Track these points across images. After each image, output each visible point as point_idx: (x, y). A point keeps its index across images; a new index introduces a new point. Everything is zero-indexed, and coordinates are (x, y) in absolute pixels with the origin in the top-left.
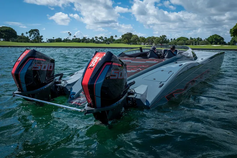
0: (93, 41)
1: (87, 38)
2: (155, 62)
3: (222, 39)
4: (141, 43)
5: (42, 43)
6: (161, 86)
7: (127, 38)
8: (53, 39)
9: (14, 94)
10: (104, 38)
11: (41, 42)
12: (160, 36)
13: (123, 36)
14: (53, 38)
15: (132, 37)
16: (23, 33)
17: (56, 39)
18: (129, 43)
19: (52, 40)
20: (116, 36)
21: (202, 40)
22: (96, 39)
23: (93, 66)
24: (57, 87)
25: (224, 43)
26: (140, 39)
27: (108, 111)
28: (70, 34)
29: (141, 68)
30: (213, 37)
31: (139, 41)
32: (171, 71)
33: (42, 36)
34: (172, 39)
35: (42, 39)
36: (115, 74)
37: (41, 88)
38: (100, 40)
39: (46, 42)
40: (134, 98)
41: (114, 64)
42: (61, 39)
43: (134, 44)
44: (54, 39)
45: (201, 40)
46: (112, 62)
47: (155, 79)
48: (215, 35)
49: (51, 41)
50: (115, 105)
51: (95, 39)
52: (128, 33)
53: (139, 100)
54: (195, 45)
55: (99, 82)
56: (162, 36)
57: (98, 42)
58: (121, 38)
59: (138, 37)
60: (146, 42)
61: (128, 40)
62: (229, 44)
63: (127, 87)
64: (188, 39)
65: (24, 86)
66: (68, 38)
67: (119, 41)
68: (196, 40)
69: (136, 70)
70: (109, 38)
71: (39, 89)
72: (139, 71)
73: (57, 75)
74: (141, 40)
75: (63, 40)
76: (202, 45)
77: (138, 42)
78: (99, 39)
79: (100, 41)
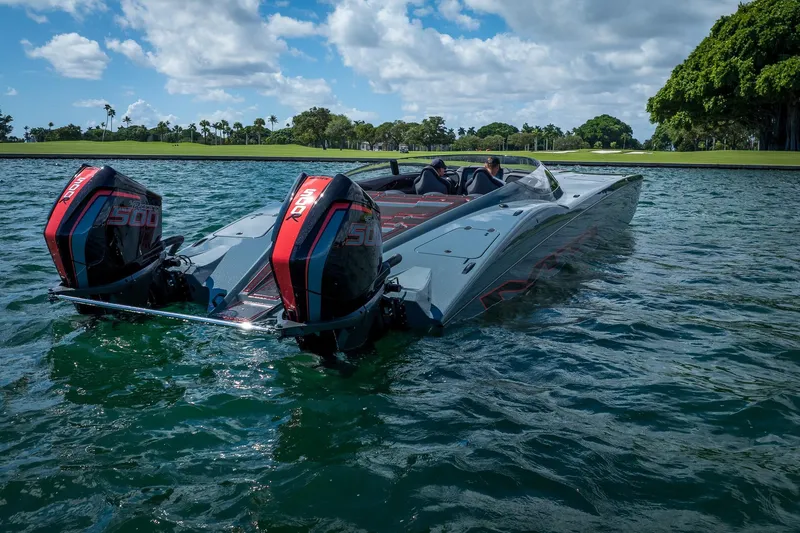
0: (191, 135)
1: (171, 127)
2: (443, 204)
3: (628, 130)
4: (360, 144)
5: (8, 142)
6: (467, 271)
7: (312, 126)
8: (47, 127)
9: (54, 294)
10: (231, 126)
11: (5, 140)
12: (425, 121)
13: (297, 120)
14: (51, 125)
15: (330, 124)
17: (62, 129)
18: (317, 142)
19: (46, 131)
20: (273, 119)
21: (561, 133)
22: (206, 130)
23: (300, 212)
24: (168, 275)
25: (633, 145)
26: (355, 130)
27: (338, 332)
28: (112, 113)
29: (405, 222)
30: (598, 125)
31: (353, 135)
32: (492, 230)
33: (8, 119)
34: (462, 131)
35: (8, 130)
36: (356, 234)
37: (129, 278)
38: (219, 133)
39: (23, 141)
40: (402, 300)
41: (353, 207)
42: (79, 128)
43: (334, 147)
44: (52, 128)
45: (559, 133)
46: (351, 202)
47: (448, 252)
48: (604, 116)
49: (41, 135)
50: (356, 314)
51: (199, 129)
52: (315, 109)
53: (414, 305)
54: (540, 149)
55: (319, 254)
56: (429, 120)
57: (211, 140)
58: (291, 126)
59: (349, 123)
60: (377, 141)
61: (316, 132)
62: (648, 146)
63: (385, 268)
64: (516, 130)
65: (81, 272)
66: (103, 125)
67: (285, 137)
68: (544, 134)
69: (393, 226)
70: (248, 127)
71: (123, 281)
72: (401, 229)
73: (168, 242)
74: (360, 133)
75: (84, 130)
76: (561, 150)
77: (351, 141)
78: (212, 130)
79: (218, 135)
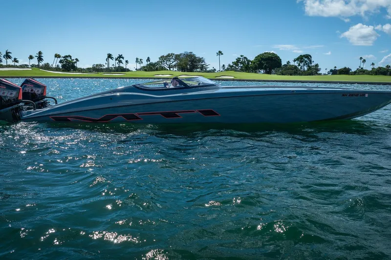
5: (318, 75)
8: (335, 69)
16: (289, 61)
17: (340, 70)
33: (318, 65)
35: (318, 70)
42: (350, 69)
49: (334, 72)
